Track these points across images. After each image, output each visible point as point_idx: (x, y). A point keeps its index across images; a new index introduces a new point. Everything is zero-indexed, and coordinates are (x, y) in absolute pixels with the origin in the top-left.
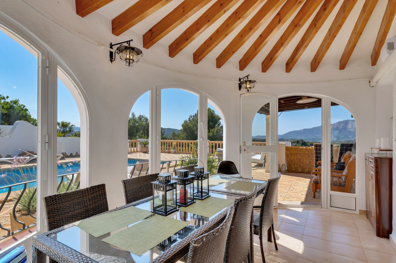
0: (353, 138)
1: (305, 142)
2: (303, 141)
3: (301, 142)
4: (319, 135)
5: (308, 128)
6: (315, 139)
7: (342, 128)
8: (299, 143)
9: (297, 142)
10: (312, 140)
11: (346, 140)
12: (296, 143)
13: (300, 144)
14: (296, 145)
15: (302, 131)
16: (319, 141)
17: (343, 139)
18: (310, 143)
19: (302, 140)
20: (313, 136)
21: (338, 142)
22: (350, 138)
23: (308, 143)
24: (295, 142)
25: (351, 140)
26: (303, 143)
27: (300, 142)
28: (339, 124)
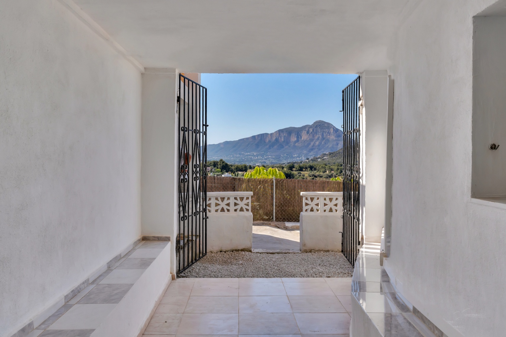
0: (299, 158)
1: (226, 164)
2: (223, 162)
3: (220, 165)
4: (248, 154)
5: (232, 140)
6: (243, 160)
7: (284, 141)
8: (217, 166)
9: (212, 164)
10: (239, 162)
11: (289, 162)
12: (213, 167)
13: (218, 168)
14: (211, 170)
15: (222, 146)
16: (250, 164)
17: (285, 159)
18: (235, 167)
19: (221, 160)
20: (240, 154)
21: (278, 164)
22: (294, 157)
23: (232, 166)
24: (211, 163)
25: (296, 161)
26: (223, 165)
27: (219, 163)
28: (280, 134)
